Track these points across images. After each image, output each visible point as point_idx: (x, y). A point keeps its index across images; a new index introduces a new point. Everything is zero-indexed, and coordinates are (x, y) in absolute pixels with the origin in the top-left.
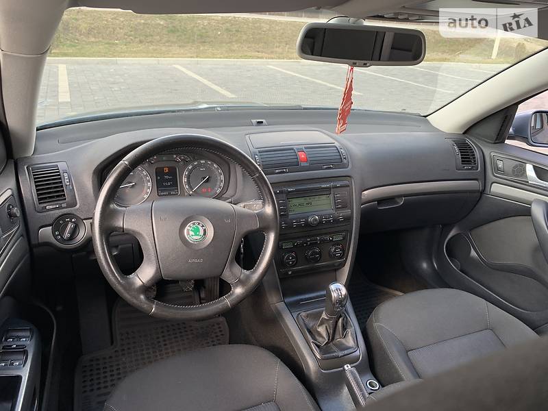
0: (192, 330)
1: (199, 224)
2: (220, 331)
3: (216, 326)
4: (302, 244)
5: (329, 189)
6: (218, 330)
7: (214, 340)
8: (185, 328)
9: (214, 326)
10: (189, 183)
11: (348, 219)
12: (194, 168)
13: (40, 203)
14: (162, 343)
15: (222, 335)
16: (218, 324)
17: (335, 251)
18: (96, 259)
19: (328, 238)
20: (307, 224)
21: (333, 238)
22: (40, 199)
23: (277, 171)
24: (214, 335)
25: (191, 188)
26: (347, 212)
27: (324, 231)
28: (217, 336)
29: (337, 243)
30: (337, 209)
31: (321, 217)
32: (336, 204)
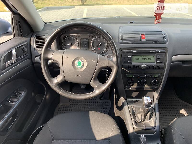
0: (98, 103)
1: (81, 61)
2: (108, 105)
3: (107, 103)
4: (137, 76)
5: (154, 53)
6: (107, 105)
7: (105, 108)
8: (96, 101)
9: (106, 103)
10: (93, 45)
11: (163, 69)
12: (96, 39)
13: (36, 48)
14: (86, 105)
15: (108, 107)
16: (108, 102)
17: (153, 82)
18: (60, 71)
19: (150, 75)
20: (140, 68)
21: (153, 76)
22: (36, 46)
23: (129, 43)
24: (105, 106)
25: (94, 48)
26: (162, 65)
27: (149, 72)
28: (106, 107)
29: (155, 79)
30: (157, 63)
31: (148, 66)
32: (157, 60)
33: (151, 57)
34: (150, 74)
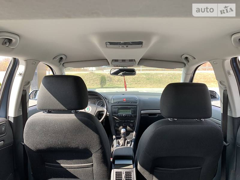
5: (130, 108)
20: (123, 116)
26: (135, 114)
29: (132, 123)
30: (132, 113)
31: (127, 115)
32: (132, 112)
33: (129, 110)
34: (129, 120)
